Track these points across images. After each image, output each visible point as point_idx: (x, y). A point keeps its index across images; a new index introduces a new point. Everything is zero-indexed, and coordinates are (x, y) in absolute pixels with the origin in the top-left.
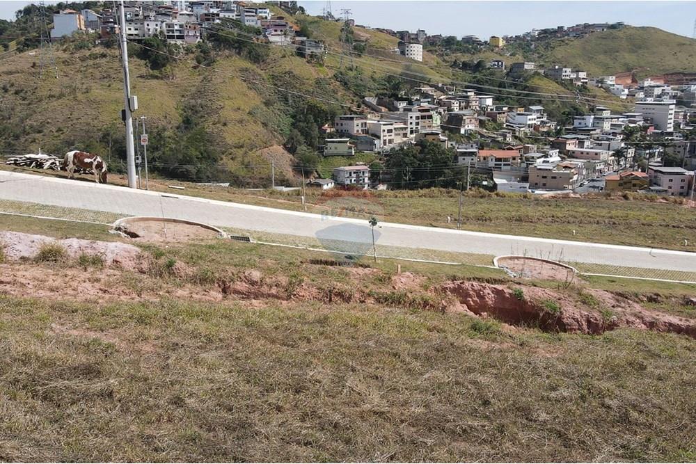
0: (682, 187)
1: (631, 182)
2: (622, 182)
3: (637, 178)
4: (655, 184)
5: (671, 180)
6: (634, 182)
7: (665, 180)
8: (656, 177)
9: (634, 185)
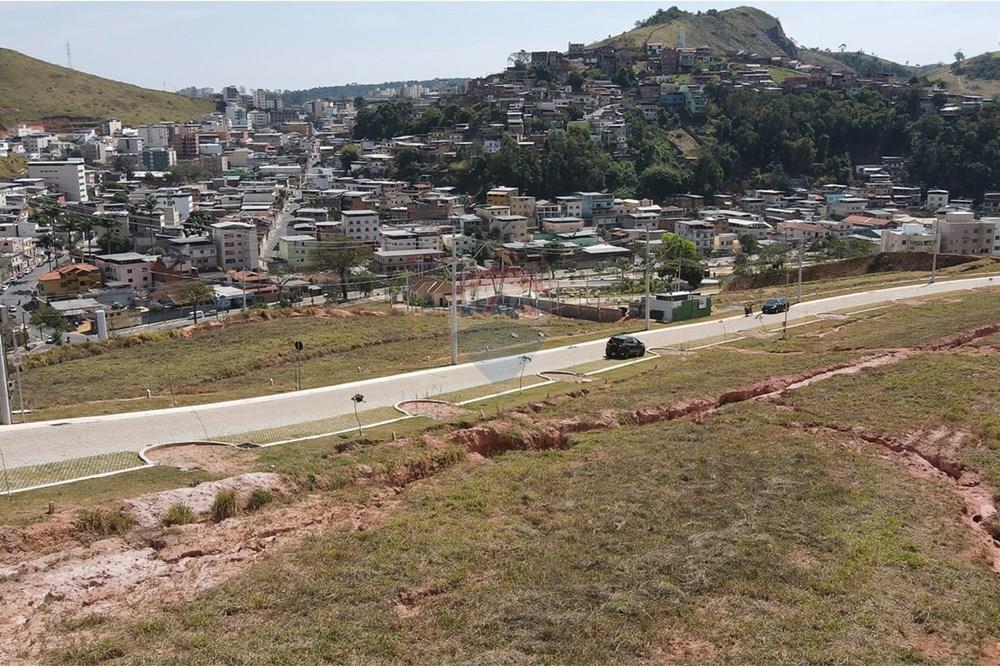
0: (145, 279)
1: (77, 280)
2: (64, 281)
3: (84, 273)
4: (109, 278)
5: (130, 271)
6: (81, 279)
7: (122, 271)
8: (108, 269)
9: (83, 283)
